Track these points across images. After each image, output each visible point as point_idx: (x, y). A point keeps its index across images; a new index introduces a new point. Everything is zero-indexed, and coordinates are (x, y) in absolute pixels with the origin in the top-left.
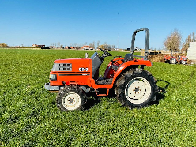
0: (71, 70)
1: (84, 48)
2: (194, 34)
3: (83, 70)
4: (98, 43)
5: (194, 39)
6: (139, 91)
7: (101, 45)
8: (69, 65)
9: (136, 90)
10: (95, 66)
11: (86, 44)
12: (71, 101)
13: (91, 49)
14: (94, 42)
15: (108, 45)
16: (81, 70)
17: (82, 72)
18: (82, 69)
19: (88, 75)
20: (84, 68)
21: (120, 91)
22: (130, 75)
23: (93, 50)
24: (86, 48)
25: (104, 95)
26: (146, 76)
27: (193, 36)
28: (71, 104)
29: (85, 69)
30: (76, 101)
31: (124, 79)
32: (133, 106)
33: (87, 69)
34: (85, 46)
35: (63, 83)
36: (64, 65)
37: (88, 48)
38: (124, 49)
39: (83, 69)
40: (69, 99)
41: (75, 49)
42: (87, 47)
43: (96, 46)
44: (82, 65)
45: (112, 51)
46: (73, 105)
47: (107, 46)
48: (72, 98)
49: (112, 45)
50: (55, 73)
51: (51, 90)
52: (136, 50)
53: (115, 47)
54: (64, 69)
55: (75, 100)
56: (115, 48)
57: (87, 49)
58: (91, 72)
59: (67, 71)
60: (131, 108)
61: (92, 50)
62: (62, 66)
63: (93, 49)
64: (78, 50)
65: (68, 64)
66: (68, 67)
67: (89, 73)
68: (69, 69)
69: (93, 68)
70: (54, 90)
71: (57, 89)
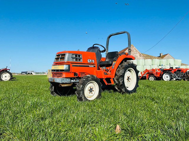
0: (82, 61)
6: (130, 80)
9: (128, 79)
16: (89, 62)
17: (90, 63)
19: (94, 67)
22: (127, 65)
26: (134, 67)
31: (124, 69)
33: (93, 60)
35: (75, 74)
36: (76, 56)
39: (91, 60)
40: (89, 89)
44: (90, 57)
46: (92, 94)
48: (92, 88)
50: (69, 64)
52: (31, 73)
54: (76, 60)
55: (94, 89)
58: (96, 63)
59: (78, 61)
62: (74, 56)
65: (78, 54)
66: (79, 58)
67: (95, 65)
68: (80, 60)
69: (97, 61)
70: (66, 83)
71: (69, 82)
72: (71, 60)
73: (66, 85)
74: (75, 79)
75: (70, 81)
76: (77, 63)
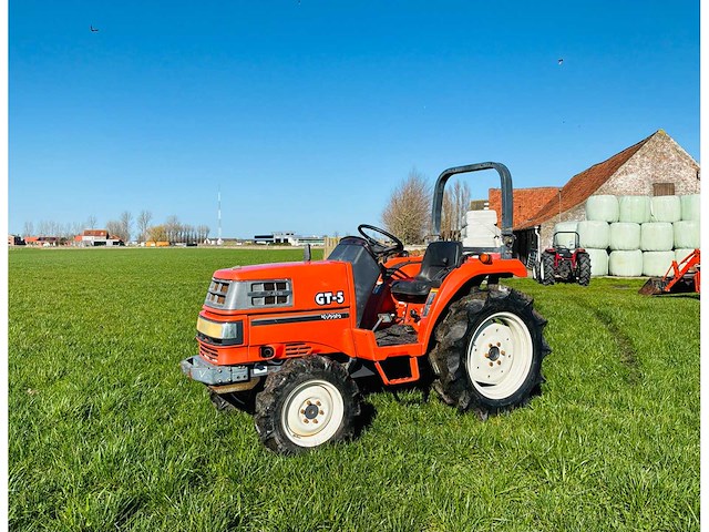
0: (290, 302)
1: (85, 238)
2: (458, 187)
3: (329, 301)
4: (144, 220)
5: (461, 202)
6: (501, 358)
7: (156, 225)
8: (282, 286)
9: (493, 353)
10: (362, 284)
11: (93, 222)
12: (311, 411)
13: (114, 243)
14: (126, 217)
15: (182, 224)
16: (322, 302)
17: (325, 306)
18: (325, 299)
19: (344, 316)
20: (330, 294)
21: (454, 363)
22: (479, 306)
23: (122, 247)
24: (92, 239)
25: (407, 380)
26: (518, 305)
27: (457, 193)
28: (311, 425)
29: (334, 298)
30: (326, 412)
31: (463, 319)
32: (492, 408)
33: (340, 294)
34: (88, 233)
35: (264, 351)
36: (268, 286)
37: (103, 239)
38: (242, 241)
39: (328, 295)
40: (304, 407)
41: (47, 244)
42: (98, 234)
43: (135, 231)
44: (325, 284)
45: (200, 246)
46: (316, 426)
47: (178, 229)
48: (314, 402)
49: (196, 228)
50: (239, 318)
51: (222, 384)
52: (286, 241)
53: (208, 232)
54: (269, 300)
55: (323, 407)
56: (210, 236)
57: (97, 244)
58: (353, 304)
59: (276, 305)
60: (486, 416)
61: (118, 247)
62: (261, 288)
63: (122, 243)
64: (60, 247)
65: (279, 280)
66: (281, 293)
67: (346, 311)
68: (283, 299)
69: (359, 293)
70: (231, 383)
71: (242, 379)
72: (247, 306)
73: (231, 389)
74: (268, 365)
75: (245, 373)
76: (273, 310)
